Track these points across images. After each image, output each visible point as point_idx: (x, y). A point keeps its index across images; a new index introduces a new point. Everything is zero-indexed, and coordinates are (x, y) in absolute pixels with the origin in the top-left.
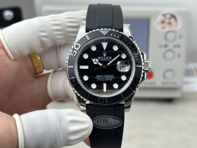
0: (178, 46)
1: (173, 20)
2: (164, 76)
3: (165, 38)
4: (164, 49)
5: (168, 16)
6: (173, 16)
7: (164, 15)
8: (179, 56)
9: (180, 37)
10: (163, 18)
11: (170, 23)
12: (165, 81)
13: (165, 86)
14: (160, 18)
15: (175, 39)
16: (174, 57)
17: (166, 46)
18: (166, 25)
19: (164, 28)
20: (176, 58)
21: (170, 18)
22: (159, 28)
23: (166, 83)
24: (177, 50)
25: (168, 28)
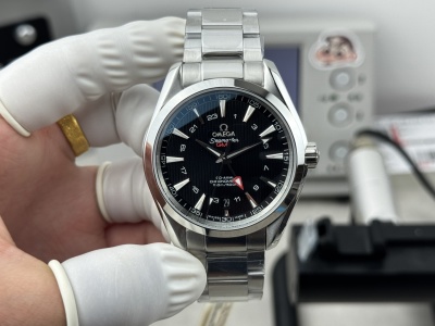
0: (357, 98)
1: (345, 49)
2: (331, 154)
3: (332, 82)
4: (330, 105)
5: (336, 41)
6: (346, 41)
7: (329, 39)
8: (359, 116)
9: (361, 80)
10: (326, 44)
11: (340, 55)
12: (332, 164)
13: (334, 173)
14: (321, 44)
15: (350, 84)
16: (349, 118)
17: (333, 98)
18: (332, 57)
19: (328, 64)
20: (354, 121)
21: (340, 45)
22: (319, 64)
23: (334, 168)
24: (355, 105)
25: (336, 64)
